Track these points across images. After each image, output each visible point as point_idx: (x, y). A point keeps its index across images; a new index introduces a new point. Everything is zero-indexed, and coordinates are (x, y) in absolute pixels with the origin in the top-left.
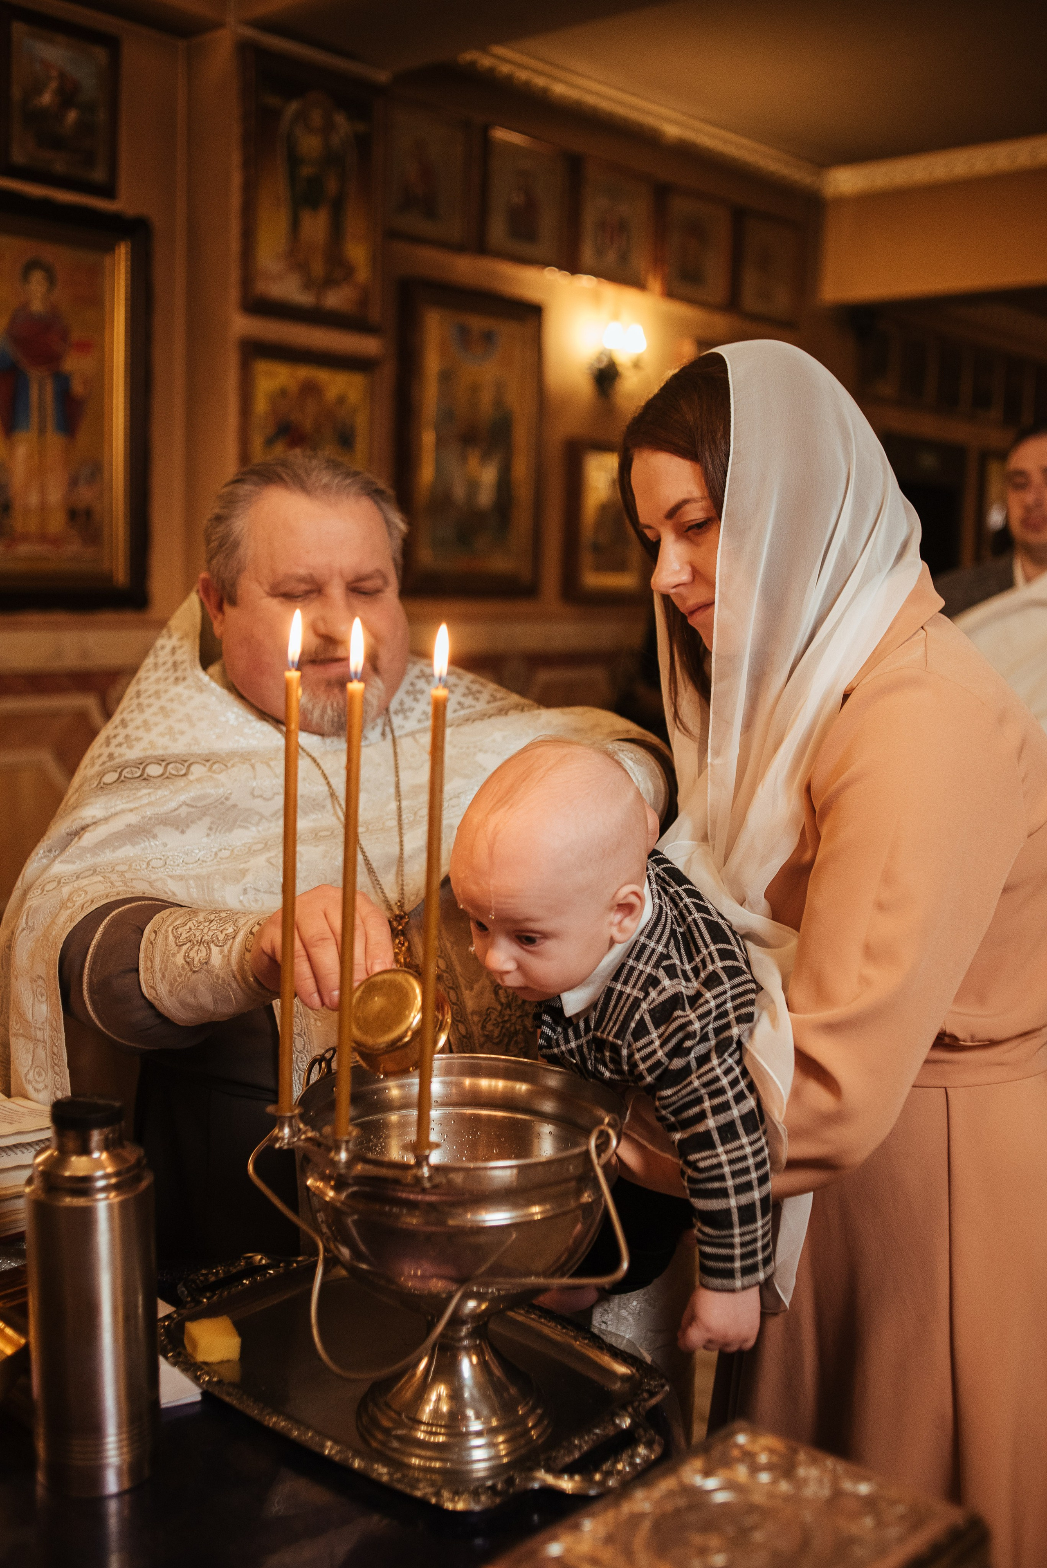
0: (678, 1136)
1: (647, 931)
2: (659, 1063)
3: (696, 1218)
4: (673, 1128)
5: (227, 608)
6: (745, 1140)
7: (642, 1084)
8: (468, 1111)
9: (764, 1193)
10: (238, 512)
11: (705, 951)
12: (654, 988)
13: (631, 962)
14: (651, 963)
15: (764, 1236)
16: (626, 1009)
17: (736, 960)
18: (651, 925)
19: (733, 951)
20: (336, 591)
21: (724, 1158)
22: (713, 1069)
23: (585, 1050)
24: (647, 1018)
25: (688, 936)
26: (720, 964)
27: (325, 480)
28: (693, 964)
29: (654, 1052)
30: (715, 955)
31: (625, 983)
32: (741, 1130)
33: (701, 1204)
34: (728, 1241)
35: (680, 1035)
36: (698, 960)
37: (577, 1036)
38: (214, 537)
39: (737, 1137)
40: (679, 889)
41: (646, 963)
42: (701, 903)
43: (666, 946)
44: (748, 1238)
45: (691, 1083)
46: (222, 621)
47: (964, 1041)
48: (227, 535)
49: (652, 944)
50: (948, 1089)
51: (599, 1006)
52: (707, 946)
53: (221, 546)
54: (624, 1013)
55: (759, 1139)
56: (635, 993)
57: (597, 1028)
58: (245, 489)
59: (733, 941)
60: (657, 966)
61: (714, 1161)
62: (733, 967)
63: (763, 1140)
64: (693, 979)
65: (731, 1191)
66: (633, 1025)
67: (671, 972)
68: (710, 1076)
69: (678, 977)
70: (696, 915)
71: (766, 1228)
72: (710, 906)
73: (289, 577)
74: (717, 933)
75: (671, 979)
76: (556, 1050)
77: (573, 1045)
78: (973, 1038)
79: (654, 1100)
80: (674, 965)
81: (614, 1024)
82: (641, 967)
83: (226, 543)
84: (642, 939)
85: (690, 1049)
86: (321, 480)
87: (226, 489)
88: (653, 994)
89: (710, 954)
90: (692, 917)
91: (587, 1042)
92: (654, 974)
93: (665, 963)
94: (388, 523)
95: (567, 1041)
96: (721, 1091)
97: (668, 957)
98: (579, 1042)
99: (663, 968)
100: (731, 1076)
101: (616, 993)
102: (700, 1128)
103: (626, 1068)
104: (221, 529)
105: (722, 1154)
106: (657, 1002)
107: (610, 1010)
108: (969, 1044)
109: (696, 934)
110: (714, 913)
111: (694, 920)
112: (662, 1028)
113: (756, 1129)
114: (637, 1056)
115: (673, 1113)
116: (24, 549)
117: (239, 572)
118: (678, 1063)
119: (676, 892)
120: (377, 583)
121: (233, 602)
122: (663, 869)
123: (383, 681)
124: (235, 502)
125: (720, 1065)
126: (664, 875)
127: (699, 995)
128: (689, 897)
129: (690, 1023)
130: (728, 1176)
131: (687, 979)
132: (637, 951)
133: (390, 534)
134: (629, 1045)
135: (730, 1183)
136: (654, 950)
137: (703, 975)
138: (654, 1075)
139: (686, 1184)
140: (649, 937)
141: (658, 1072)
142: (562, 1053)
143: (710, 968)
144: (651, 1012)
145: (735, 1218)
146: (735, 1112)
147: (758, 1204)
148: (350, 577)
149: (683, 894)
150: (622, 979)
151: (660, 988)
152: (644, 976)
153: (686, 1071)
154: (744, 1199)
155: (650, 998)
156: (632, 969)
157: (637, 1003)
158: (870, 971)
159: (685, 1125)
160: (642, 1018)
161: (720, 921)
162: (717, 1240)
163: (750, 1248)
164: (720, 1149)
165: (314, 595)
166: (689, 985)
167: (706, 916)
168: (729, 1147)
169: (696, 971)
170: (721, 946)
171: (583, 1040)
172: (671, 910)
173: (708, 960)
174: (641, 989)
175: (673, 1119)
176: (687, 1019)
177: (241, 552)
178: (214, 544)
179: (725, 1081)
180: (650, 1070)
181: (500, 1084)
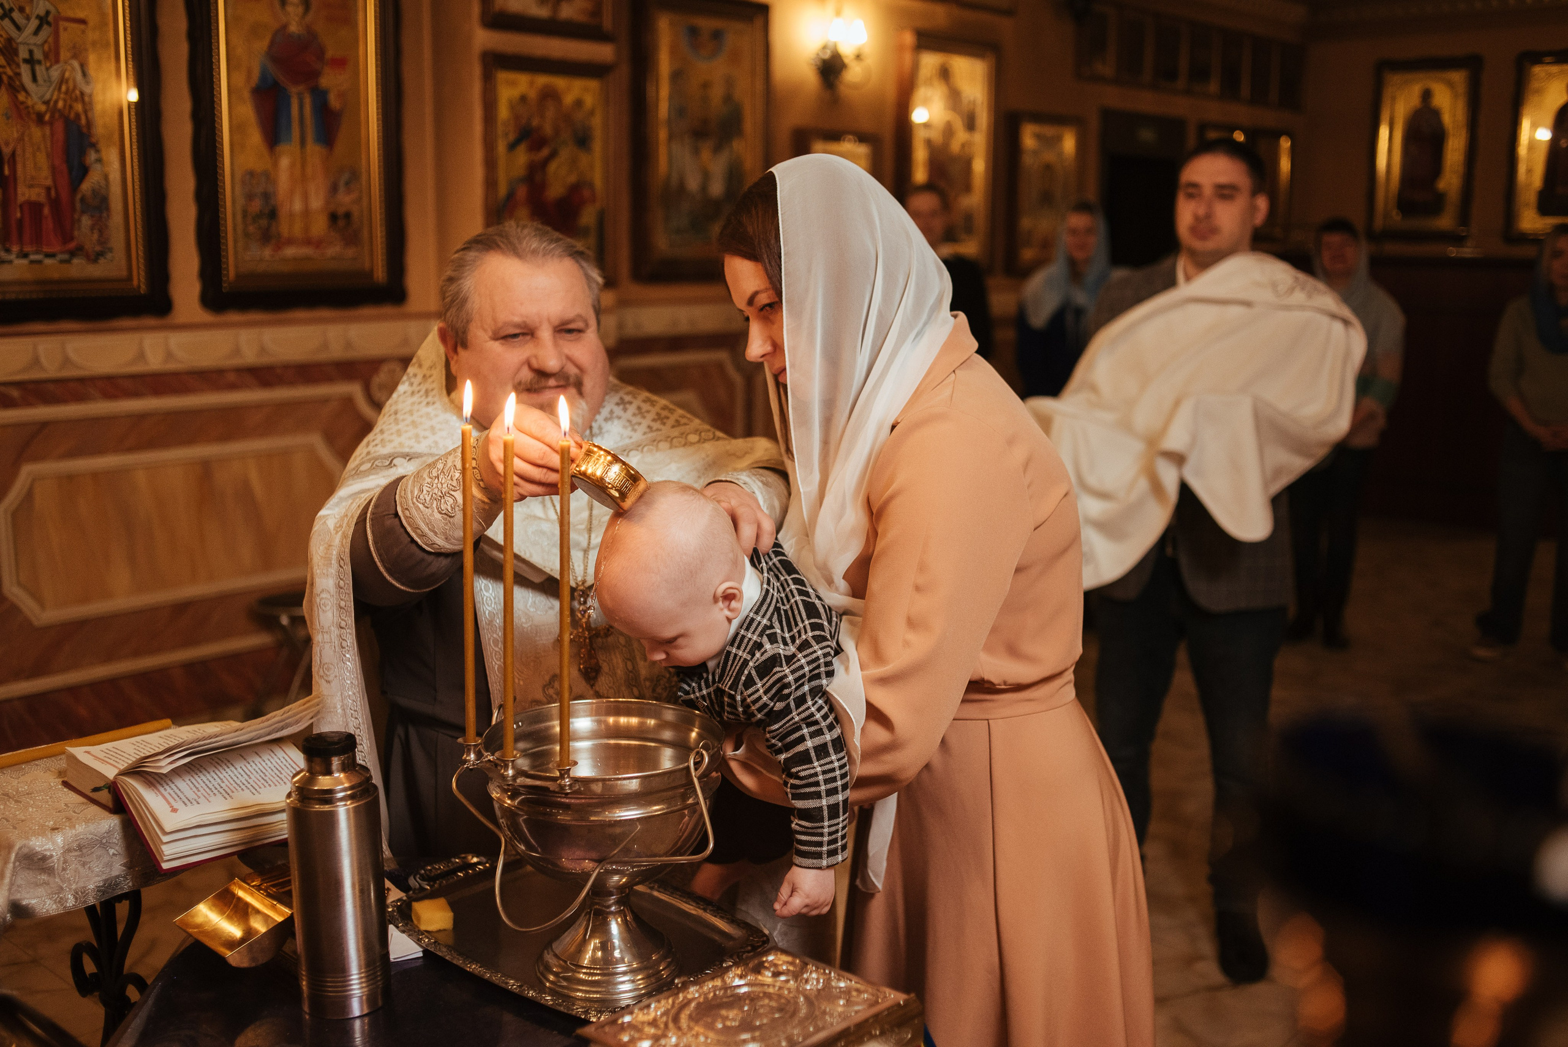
0: (783, 757)
1: (755, 609)
2: (765, 705)
3: (794, 816)
4: (779, 751)
5: (460, 349)
6: (834, 757)
7: (754, 720)
8: (612, 742)
9: (845, 798)
10: (466, 274)
11: (801, 625)
12: (759, 651)
13: (742, 632)
14: (757, 633)
15: (844, 828)
16: (738, 668)
17: (824, 631)
18: (758, 604)
19: (822, 624)
20: (545, 334)
21: (819, 769)
22: (809, 708)
23: (713, 696)
24: (754, 673)
25: (790, 613)
26: (810, 634)
27: (534, 245)
28: (791, 634)
29: (760, 698)
30: (808, 627)
31: (739, 648)
32: (831, 751)
33: (799, 804)
34: (819, 831)
35: (778, 685)
36: (795, 631)
37: (707, 687)
38: (447, 295)
39: (828, 755)
40: (788, 578)
41: (753, 633)
42: (804, 588)
43: (770, 619)
44: (833, 829)
45: (793, 718)
46: (457, 361)
47: (999, 685)
48: (458, 293)
49: (759, 618)
50: (990, 721)
51: (721, 665)
52: (803, 621)
53: (453, 301)
54: (736, 670)
55: (844, 757)
56: (745, 655)
57: (719, 682)
58: (472, 254)
59: (824, 616)
60: (761, 635)
61: (812, 771)
62: (820, 636)
63: (846, 759)
64: (790, 644)
65: (823, 794)
66: (743, 678)
67: (773, 639)
68: (807, 713)
69: (777, 642)
70: (798, 598)
71: (845, 823)
72: (811, 591)
73: (507, 324)
74: (812, 610)
75: (772, 644)
76: (692, 696)
77: (704, 692)
78: (1005, 683)
79: (765, 733)
80: (775, 633)
81: (730, 678)
82: (749, 635)
83: (457, 299)
84: (751, 615)
85: (790, 694)
86: (531, 245)
87: (456, 255)
88: (758, 655)
89: (804, 627)
90: (795, 599)
91: (714, 691)
92: (759, 641)
93: (768, 632)
94: (588, 277)
95: (700, 690)
96: (816, 723)
97: (772, 627)
98: (709, 690)
99: (767, 635)
100: (823, 712)
101: (732, 655)
102: (800, 748)
103: (740, 709)
104: (453, 288)
105: (817, 766)
106: (760, 661)
107: (728, 668)
108: (1003, 687)
109: (796, 612)
110: (813, 596)
111: (796, 602)
112: (765, 680)
113: (842, 750)
114: (749, 700)
115: (779, 740)
116: (290, 252)
117: (468, 322)
118: (779, 706)
119: (786, 580)
120: (579, 325)
121: (465, 345)
122: (780, 561)
123: (587, 403)
124: (463, 266)
125: (813, 705)
126: (779, 565)
127: (794, 656)
128: (794, 584)
129: (786, 676)
130: (822, 783)
131: (785, 643)
132: (748, 624)
133: (590, 287)
134: (742, 693)
135: (823, 788)
136: (759, 623)
137: (798, 642)
138: (763, 713)
139: (789, 790)
140: (757, 613)
141: (765, 711)
142: (697, 698)
143: (804, 637)
144: (756, 668)
145: (826, 813)
146: (828, 737)
147: (841, 804)
148: (557, 323)
149: (790, 582)
150: (736, 645)
151: (763, 650)
152: (751, 643)
153: (787, 711)
154: (832, 800)
155: (755, 658)
156: (743, 637)
157: (746, 663)
158: (911, 636)
159: (787, 747)
160: (750, 673)
161: (817, 602)
162: (811, 831)
163: (834, 836)
164: (816, 764)
165: (528, 338)
166: (787, 648)
167: (805, 598)
168: (822, 762)
169: (793, 639)
170: (813, 621)
171: (711, 689)
172: (779, 591)
173: (803, 631)
174: (748, 653)
175: (780, 744)
176: (783, 673)
177: (469, 305)
178: (448, 300)
179: (818, 716)
180: (760, 710)
181: (634, 721)
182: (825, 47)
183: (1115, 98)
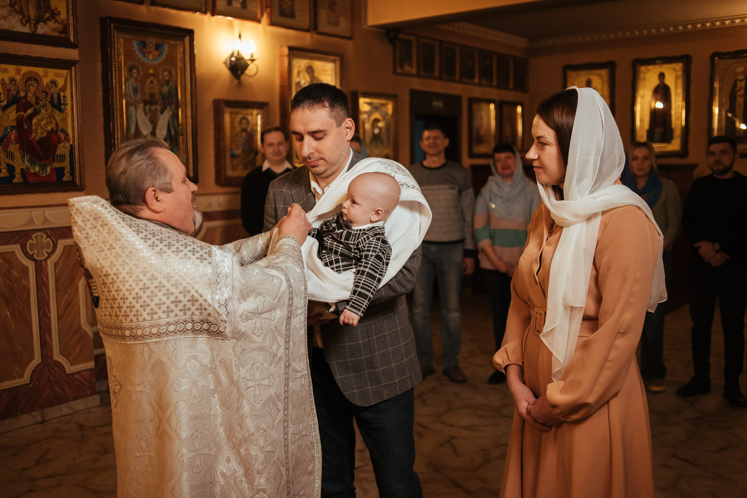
182: (232, 55)
183: (418, 84)
